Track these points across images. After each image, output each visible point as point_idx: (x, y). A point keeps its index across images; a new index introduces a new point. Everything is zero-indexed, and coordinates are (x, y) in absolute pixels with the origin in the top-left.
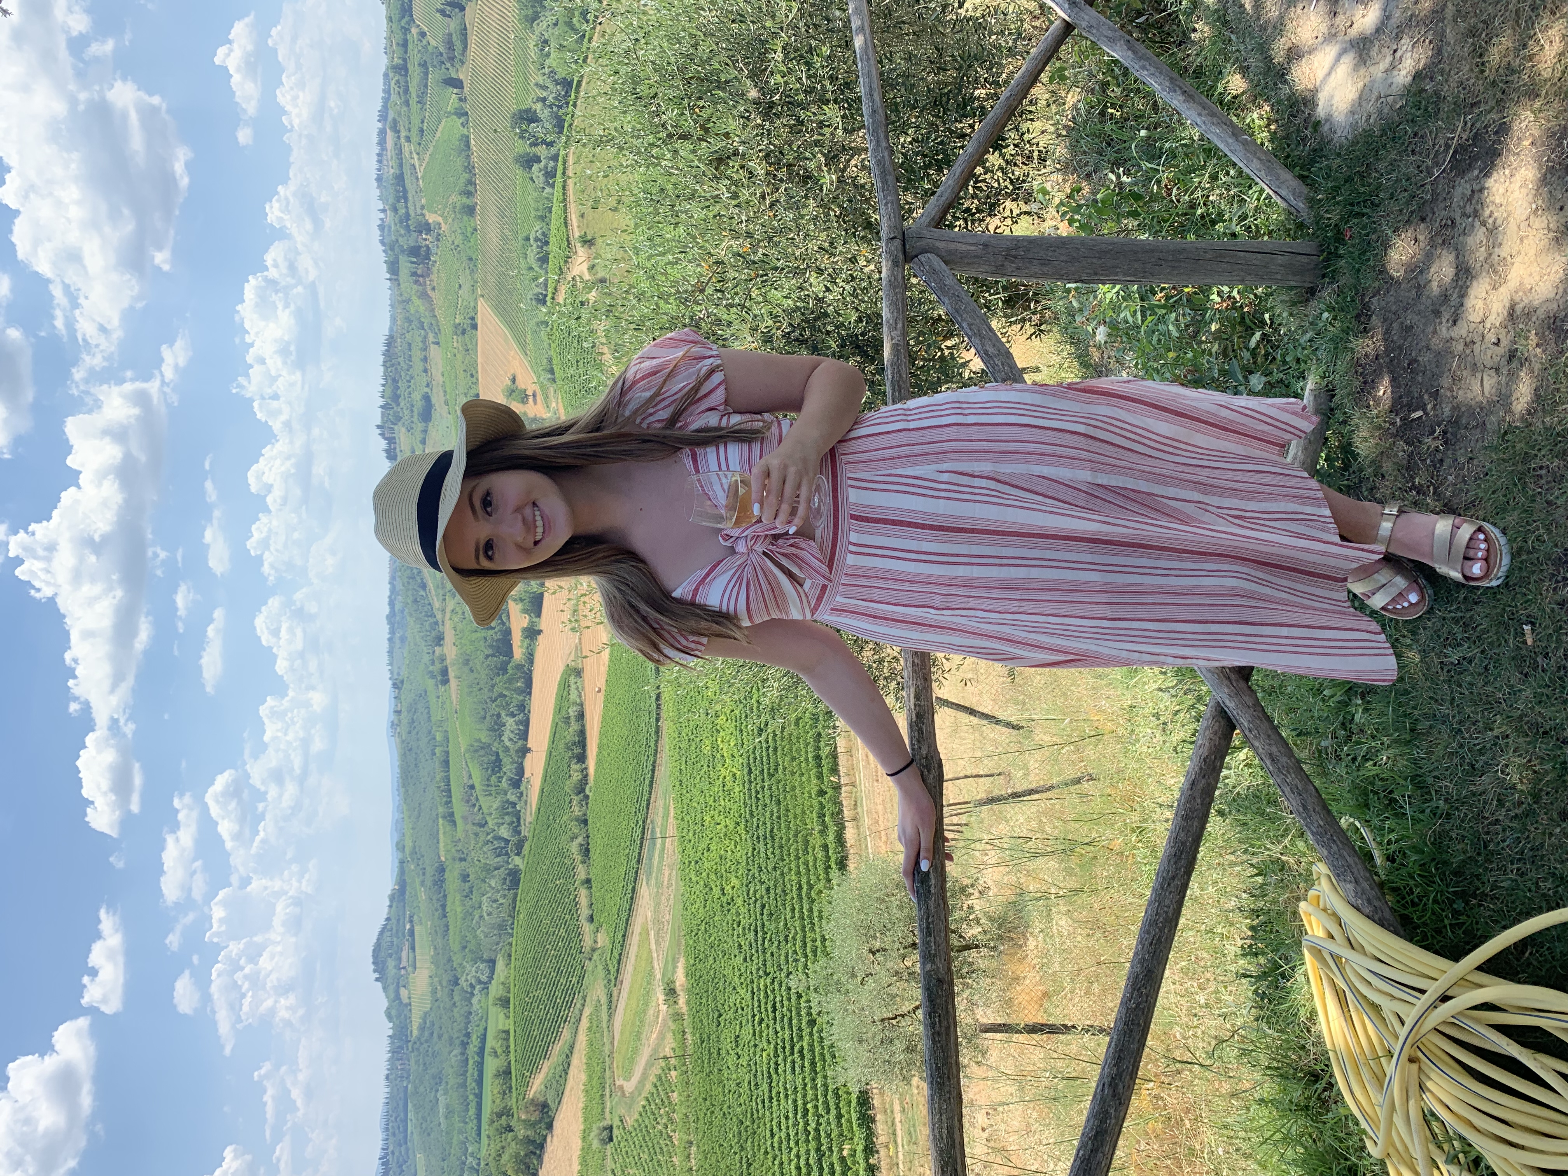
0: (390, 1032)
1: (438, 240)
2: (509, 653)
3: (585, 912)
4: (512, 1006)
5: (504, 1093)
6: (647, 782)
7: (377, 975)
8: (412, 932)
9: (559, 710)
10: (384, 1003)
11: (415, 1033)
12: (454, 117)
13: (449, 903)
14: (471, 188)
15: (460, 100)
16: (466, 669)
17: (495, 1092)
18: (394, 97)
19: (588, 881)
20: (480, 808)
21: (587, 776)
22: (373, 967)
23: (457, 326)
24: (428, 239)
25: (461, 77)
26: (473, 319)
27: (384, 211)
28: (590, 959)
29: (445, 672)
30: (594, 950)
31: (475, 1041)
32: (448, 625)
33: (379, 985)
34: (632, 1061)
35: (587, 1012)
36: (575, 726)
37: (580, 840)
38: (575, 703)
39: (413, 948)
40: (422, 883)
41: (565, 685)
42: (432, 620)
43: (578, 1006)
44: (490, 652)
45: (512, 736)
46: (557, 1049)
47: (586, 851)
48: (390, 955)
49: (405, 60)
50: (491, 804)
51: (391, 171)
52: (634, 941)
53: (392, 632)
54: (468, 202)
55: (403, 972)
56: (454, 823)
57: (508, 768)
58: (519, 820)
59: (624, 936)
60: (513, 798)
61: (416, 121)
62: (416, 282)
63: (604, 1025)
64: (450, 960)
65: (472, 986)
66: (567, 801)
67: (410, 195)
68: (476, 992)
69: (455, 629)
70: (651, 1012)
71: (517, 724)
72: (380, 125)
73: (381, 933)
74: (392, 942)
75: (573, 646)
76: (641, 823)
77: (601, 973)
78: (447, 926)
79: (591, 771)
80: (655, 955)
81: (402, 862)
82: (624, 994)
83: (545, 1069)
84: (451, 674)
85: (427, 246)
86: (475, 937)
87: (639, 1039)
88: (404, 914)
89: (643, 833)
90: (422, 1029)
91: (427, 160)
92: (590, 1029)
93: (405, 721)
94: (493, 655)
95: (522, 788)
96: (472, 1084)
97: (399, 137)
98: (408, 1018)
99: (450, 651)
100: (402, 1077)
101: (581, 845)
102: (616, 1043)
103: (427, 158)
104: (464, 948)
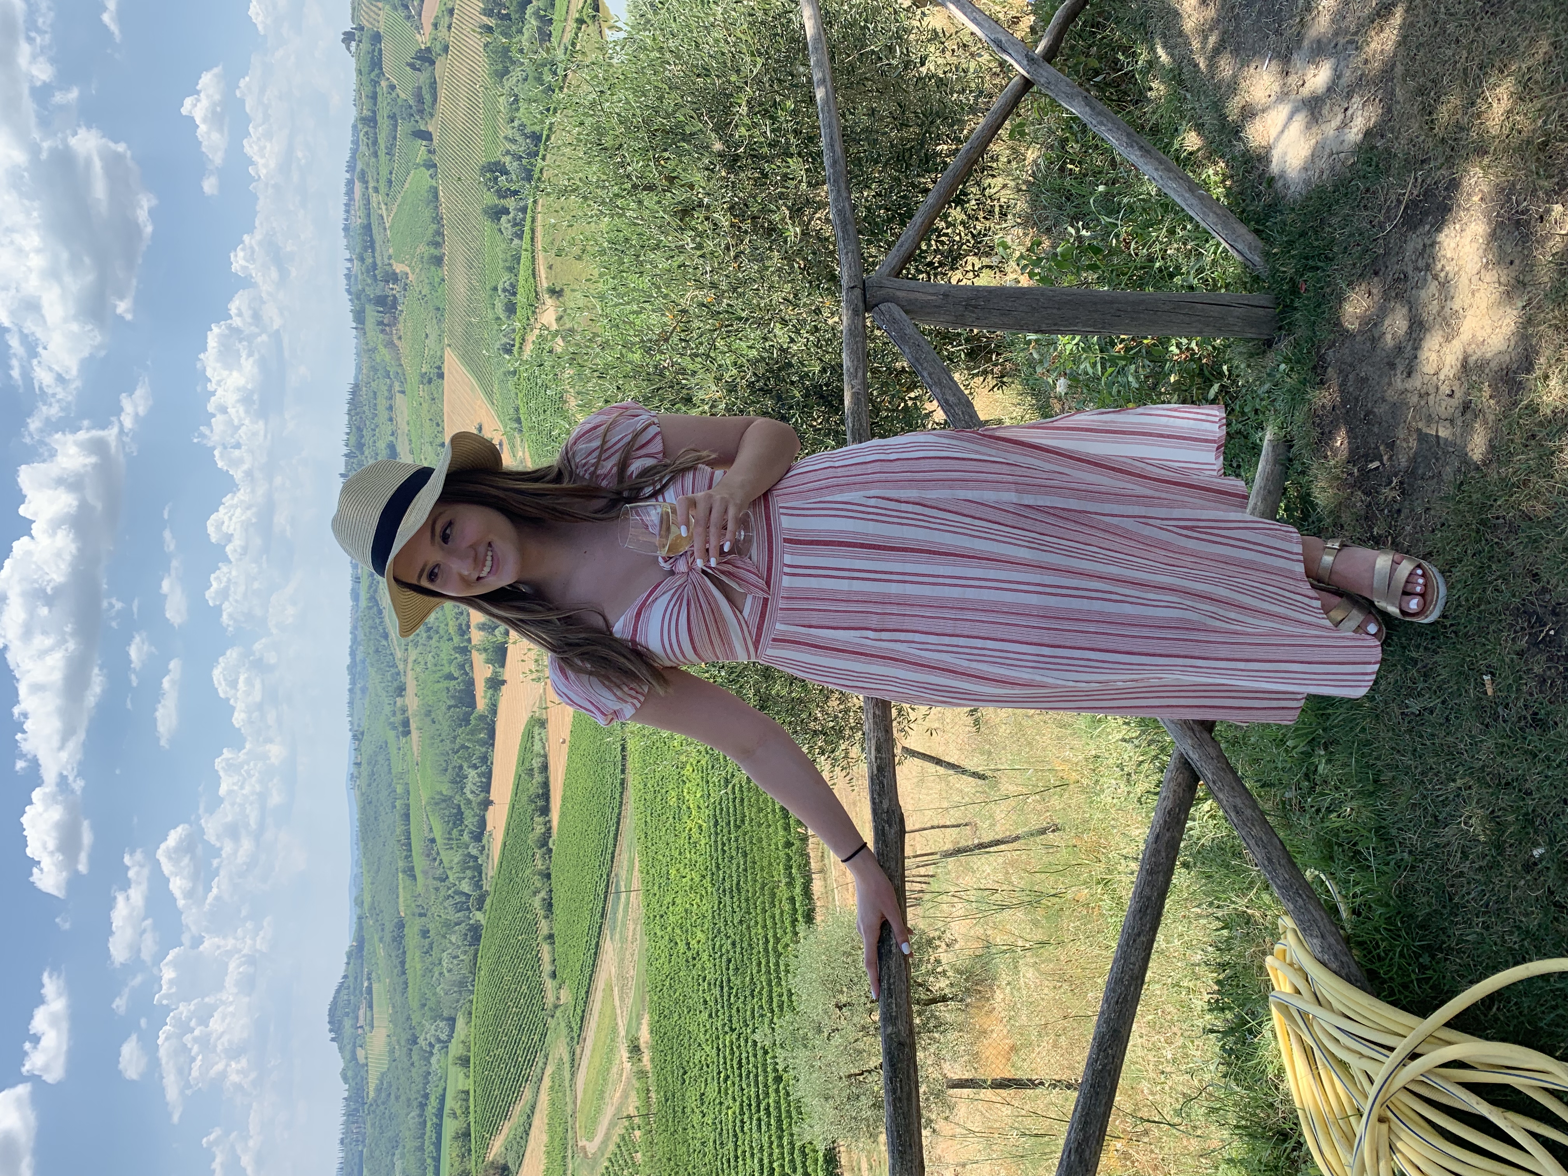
0: (346, 1094)
1: (405, 290)
2: (472, 704)
3: (547, 968)
4: (472, 1065)
5: (463, 1156)
6: (612, 835)
7: (333, 1035)
8: (370, 990)
9: (522, 761)
10: (339, 1063)
11: (372, 1094)
12: (423, 169)
13: (408, 960)
14: (438, 239)
15: (429, 152)
16: (429, 720)
17: (454, 1155)
18: (363, 148)
19: (551, 937)
20: (441, 862)
21: (550, 828)
22: (328, 1026)
23: (423, 375)
24: (395, 289)
25: (430, 130)
26: (439, 368)
27: (350, 260)
28: (553, 1016)
29: (406, 723)
30: (556, 1007)
31: (433, 1102)
32: (410, 674)
33: (335, 1045)
34: (594, 1120)
35: (549, 1071)
36: (538, 778)
37: (543, 894)
38: (539, 755)
39: (371, 1007)
40: (381, 939)
41: (528, 736)
42: (393, 670)
43: (540, 1064)
44: (452, 702)
45: (474, 788)
46: (519, 1110)
47: (549, 906)
48: (347, 1014)
49: (374, 112)
50: (452, 858)
51: (358, 222)
52: (598, 996)
53: (353, 682)
54: (436, 252)
55: (360, 1031)
56: (414, 877)
57: (470, 821)
58: (480, 874)
59: (587, 992)
60: (474, 852)
61: (384, 172)
62: (382, 331)
63: (567, 1084)
64: (409, 1018)
65: (431, 1045)
66: (530, 854)
67: (377, 246)
68: (435, 1051)
69: (417, 679)
70: (615, 1070)
71: (479, 776)
72: (348, 176)
73: (338, 991)
74: (349, 1000)
75: (538, 696)
76: (605, 876)
77: (564, 1031)
78: (406, 983)
79: (555, 823)
80: (619, 1011)
81: (360, 918)
82: (587, 1052)
83: (505, 1131)
84: (413, 726)
85: (394, 296)
86: (435, 994)
87: (602, 1098)
88: (362, 971)
89: (607, 886)
90: (379, 1090)
91: (395, 210)
92: (552, 1088)
93: (365, 774)
94: (455, 706)
95: (484, 841)
96: (429, 1148)
97: (367, 188)
98: (364, 1079)
99: (412, 701)
100: (357, 1141)
101: (544, 900)
102: (579, 1102)
103: (395, 208)
104: (423, 1006)
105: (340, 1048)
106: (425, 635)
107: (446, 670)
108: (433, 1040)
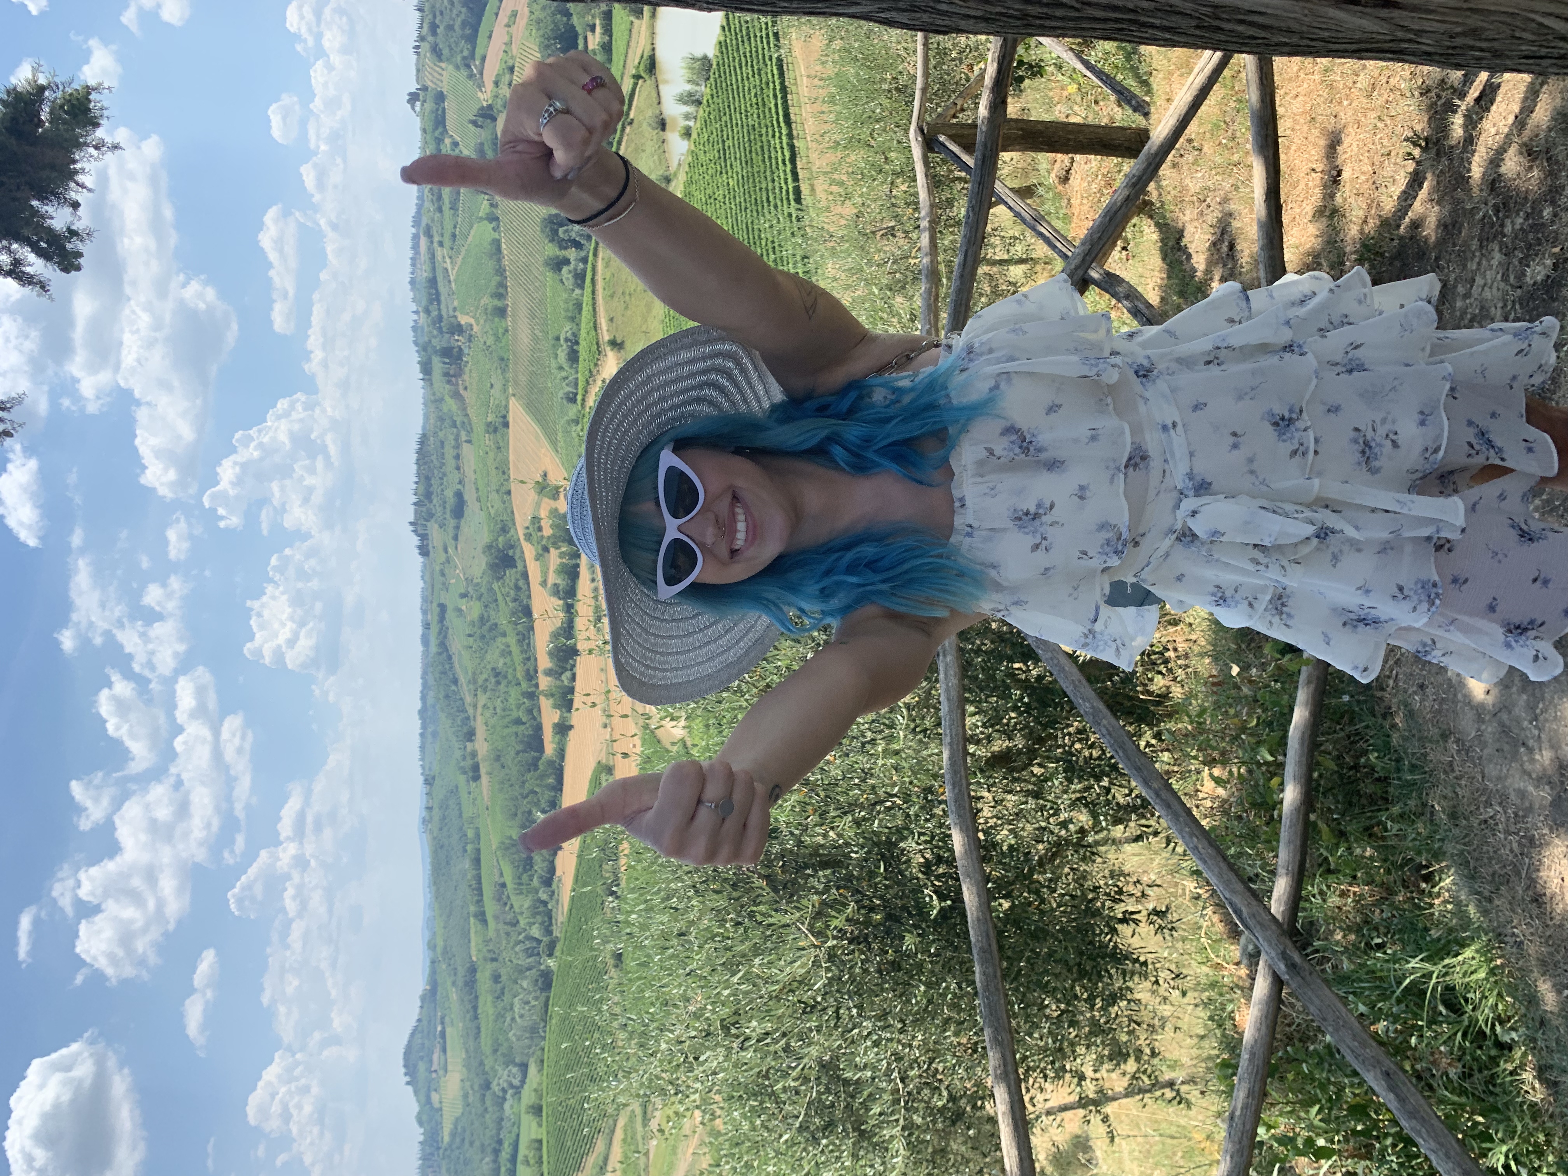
0: (421, 1138)
1: (470, 341)
2: (541, 748)
4: (544, 1114)
7: (408, 1079)
8: (443, 1034)
10: (415, 1108)
11: (446, 1139)
12: (486, 223)
13: (480, 1004)
14: (502, 291)
16: (497, 765)
18: (427, 204)
20: (512, 907)
22: (403, 1070)
23: (489, 425)
24: (460, 340)
26: (504, 417)
27: (417, 313)
29: (476, 768)
31: (507, 1149)
32: (480, 720)
33: (410, 1089)
35: (621, 1124)
39: (444, 1050)
40: (454, 983)
42: (463, 715)
44: (520, 747)
46: (592, 1161)
48: (422, 1058)
50: (522, 903)
51: (424, 274)
53: (424, 727)
54: (500, 304)
55: (434, 1075)
56: (484, 922)
57: (540, 866)
58: (550, 918)
60: (544, 897)
61: (449, 227)
62: (449, 382)
63: (639, 1136)
64: (481, 1064)
65: (504, 1091)
67: (443, 298)
68: (508, 1096)
69: (486, 724)
72: (414, 230)
73: (412, 1035)
74: (423, 1044)
75: (604, 742)
78: (478, 1028)
81: (433, 962)
84: (483, 770)
85: (460, 347)
86: (507, 1040)
88: (435, 1015)
90: (453, 1135)
91: (459, 263)
92: (624, 1141)
93: (436, 818)
94: (524, 751)
95: (554, 886)
97: (432, 242)
98: (439, 1124)
99: (482, 746)
102: (651, 1158)
103: (459, 261)
104: (495, 1051)
105: (416, 1092)
106: (493, 680)
107: (515, 714)
108: (505, 1085)
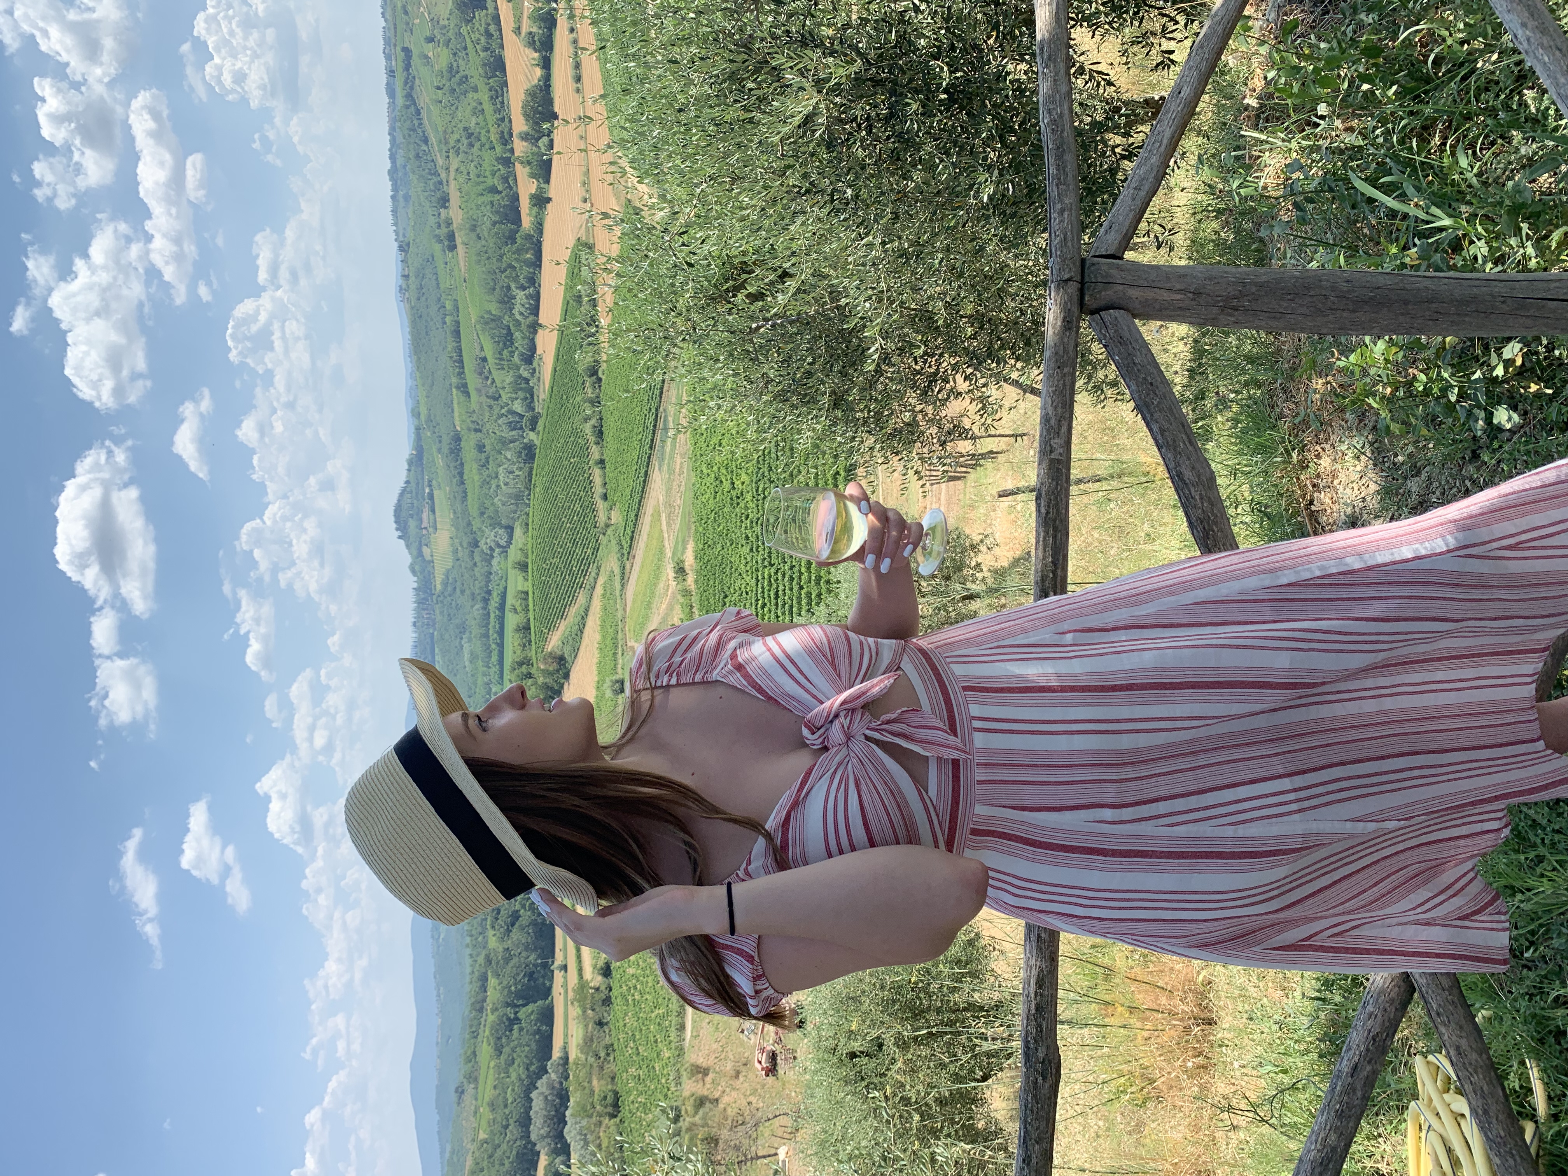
0: (415, 585)
2: (518, 221)
3: (598, 490)
4: (530, 570)
5: (525, 646)
7: (399, 533)
8: (431, 496)
9: (570, 288)
10: (408, 559)
11: (439, 587)
13: (466, 471)
16: (473, 236)
17: (516, 644)
19: (601, 462)
20: (493, 381)
21: (599, 358)
22: (395, 526)
28: (604, 534)
29: (451, 237)
30: (607, 526)
31: (496, 597)
32: (453, 185)
33: (402, 542)
34: (642, 627)
35: (601, 581)
36: (586, 306)
37: (593, 421)
38: (587, 282)
39: (433, 511)
40: (439, 450)
41: (576, 263)
42: (435, 179)
43: (593, 574)
44: (497, 218)
45: (523, 310)
46: (573, 612)
47: (600, 433)
48: (412, 516)
50: (504, 379)
52: (646, 521)
53: (395, 189)
55: (424, 532)
56: (467, 394)
57: (520, 342)
58: (532, 395)
59: (636, 516)
60: (525, 374)
63: (618, 593)
64: (469, 524)
65: (492, 549)
66: (580, 382)
68: (495, 554)
69: (460, 190)
70: (661, 585)
71: (527, 298)
73: (402, 495)
74: (412, 504)
76: (653, 410)
77: (614, 547)
78: (465, 492)
80: (666, 535)
81: (418, 429)
82: (636, 568)
83: (562, 627)
84: (459, 240)
86: (493, 504)
87: (650, 608)
88: (423, 478)
89: (656, 420)
90: (445, 584)
92: (604, 596)
93: (413, 287)
94: (501, 223)
95: (535, 364)
96: (493, 635)
98: (431, 574)
99: (456, 214)
100: (428, 625)
101: (595, 427)
102: (628, 610)
104: (483, 514)
105: (408, 546)
106: (466, 142)
107: (490, 182)
108: (493, 545)
